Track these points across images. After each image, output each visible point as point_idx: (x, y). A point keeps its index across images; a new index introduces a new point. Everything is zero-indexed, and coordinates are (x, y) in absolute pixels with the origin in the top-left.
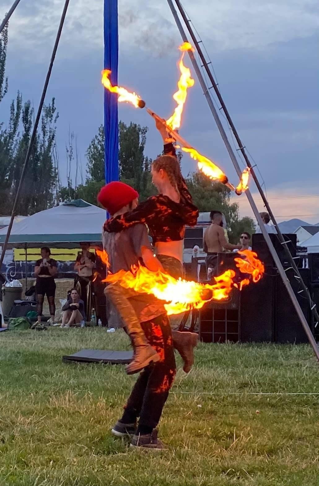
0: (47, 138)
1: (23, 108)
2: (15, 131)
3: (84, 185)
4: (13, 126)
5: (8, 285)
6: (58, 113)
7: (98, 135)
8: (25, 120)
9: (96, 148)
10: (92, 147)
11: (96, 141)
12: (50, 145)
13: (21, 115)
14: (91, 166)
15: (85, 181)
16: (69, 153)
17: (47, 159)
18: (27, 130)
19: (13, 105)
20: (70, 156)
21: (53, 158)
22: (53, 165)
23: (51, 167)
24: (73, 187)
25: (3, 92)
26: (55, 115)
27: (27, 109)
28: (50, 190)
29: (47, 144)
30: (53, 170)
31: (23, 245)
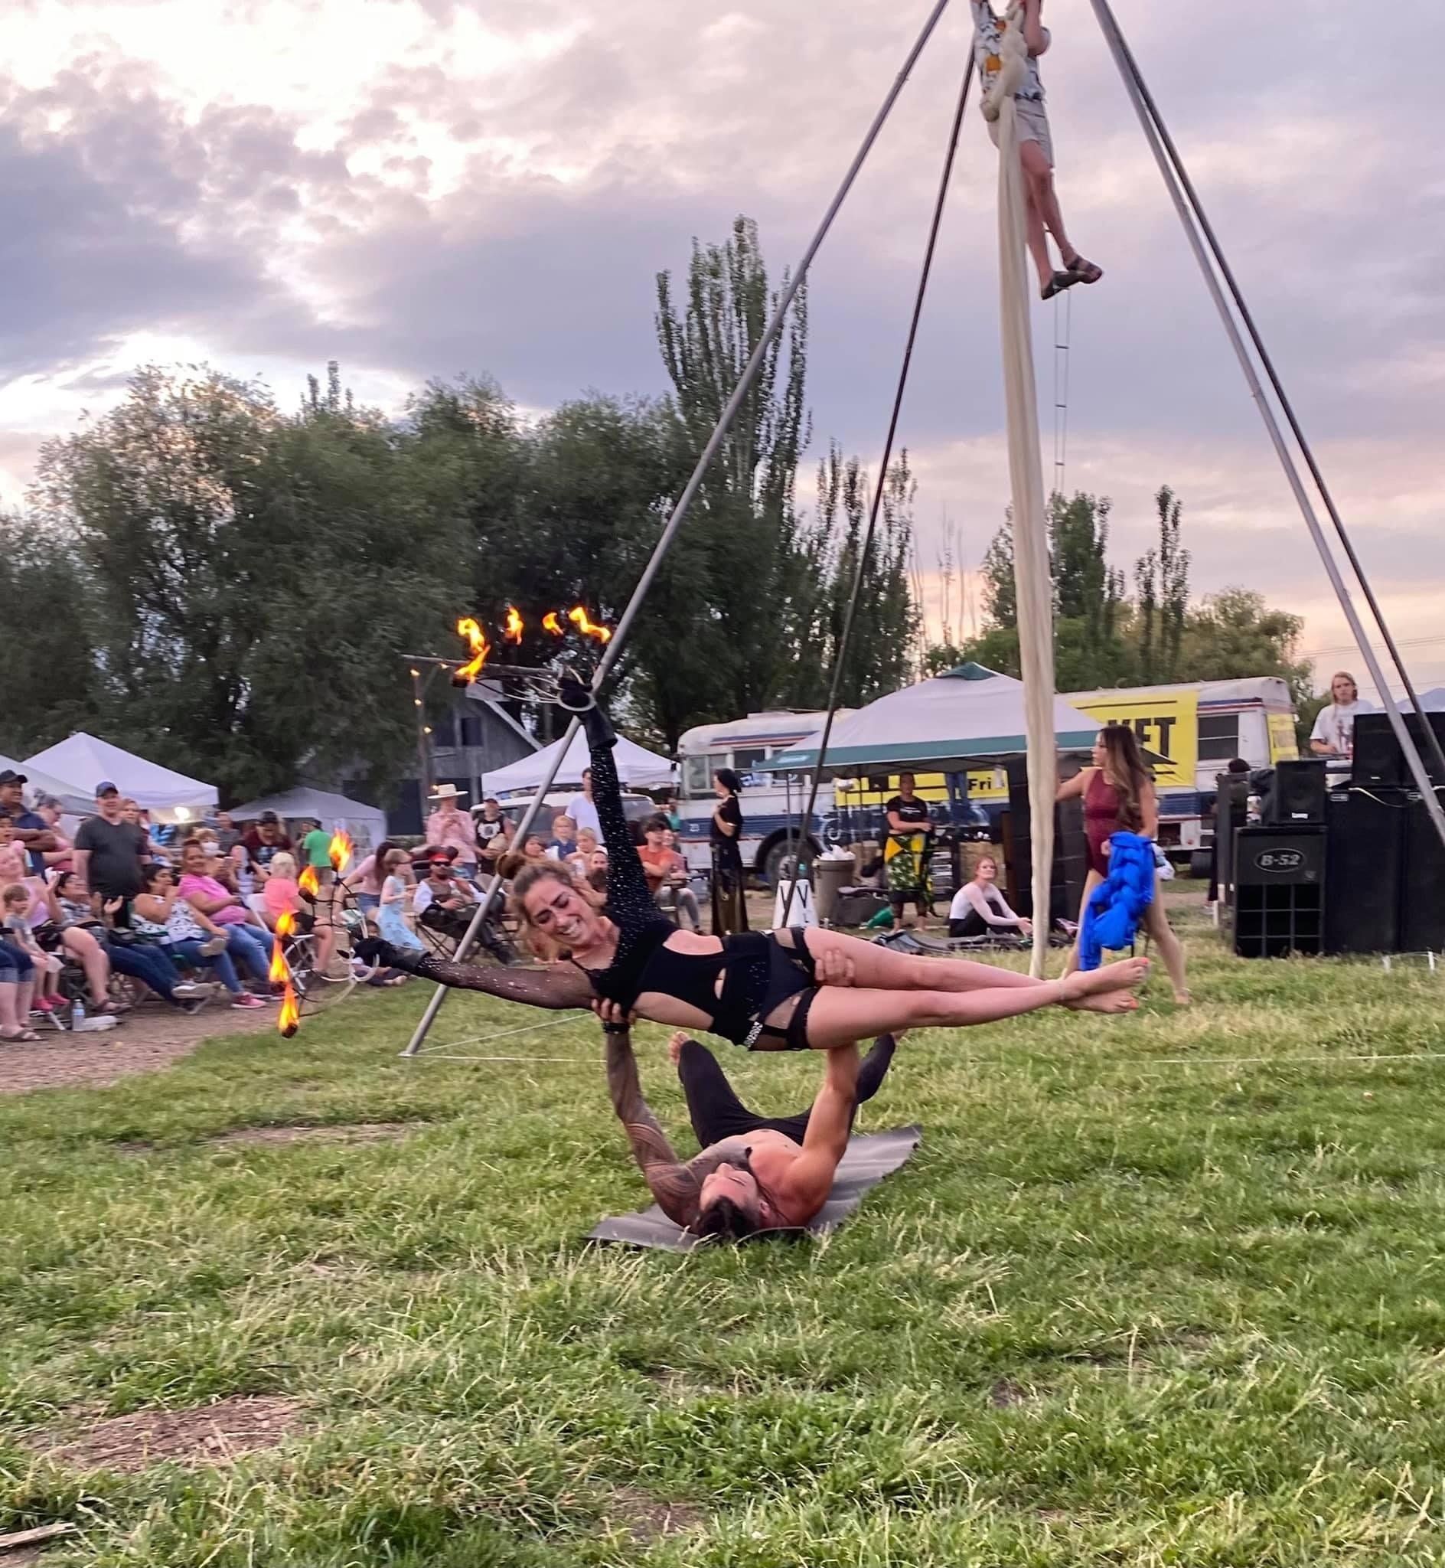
0: (894, 541)
1: (843, 478)
2: (829, 527)
3: (978, 638)
4: (824, 517)
5: (826, 856)
6: (915, 482)
7: (1004, 526)
8: (851, 502)
9: (1001, 554)
10: (993, 552)
11: (1002, 540)
12: (902, 553)
13: (841, 493)
14: (992, 595)
15: (979, 628)
16: (944, 569)
17: (897, 585)
18: (855, 523)
19: (822, 472)
20: (948, 574)
21: (910, 583)
22: (911, 598)
23: (906, 604)
24: (955, 644)
25: (802, 442)
26: (908, 485)
27: (853, 475)
28: (905, 653)
29: (896, 552)
30: (911, 609)
31: (855, 770)
